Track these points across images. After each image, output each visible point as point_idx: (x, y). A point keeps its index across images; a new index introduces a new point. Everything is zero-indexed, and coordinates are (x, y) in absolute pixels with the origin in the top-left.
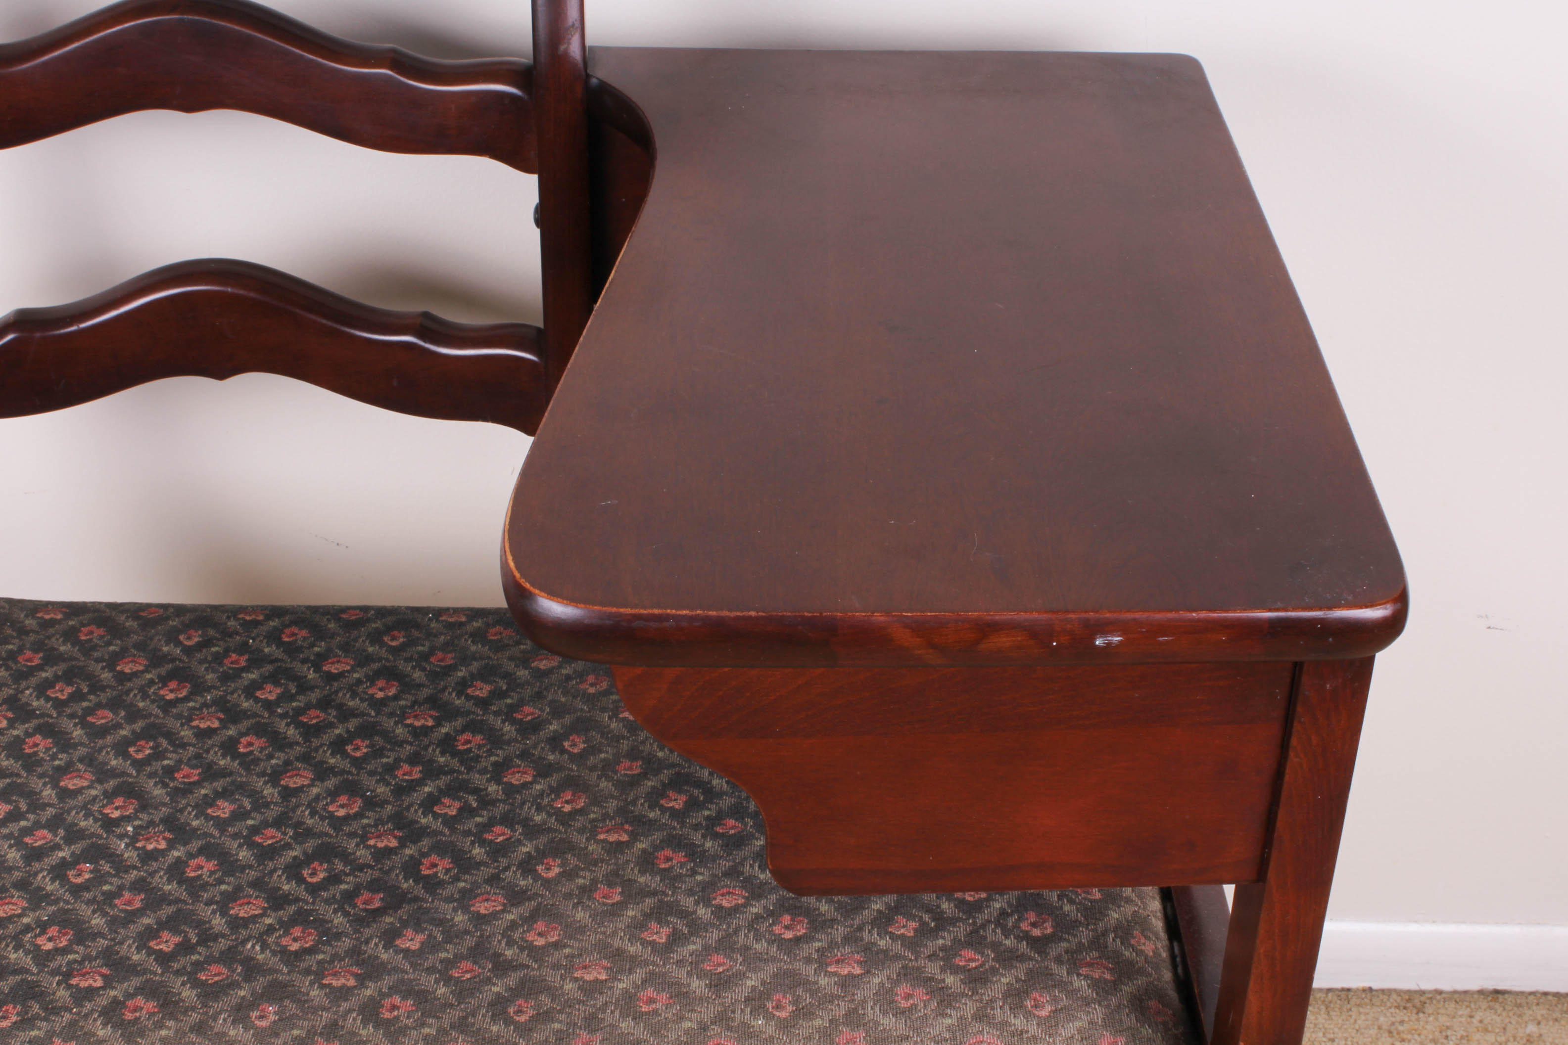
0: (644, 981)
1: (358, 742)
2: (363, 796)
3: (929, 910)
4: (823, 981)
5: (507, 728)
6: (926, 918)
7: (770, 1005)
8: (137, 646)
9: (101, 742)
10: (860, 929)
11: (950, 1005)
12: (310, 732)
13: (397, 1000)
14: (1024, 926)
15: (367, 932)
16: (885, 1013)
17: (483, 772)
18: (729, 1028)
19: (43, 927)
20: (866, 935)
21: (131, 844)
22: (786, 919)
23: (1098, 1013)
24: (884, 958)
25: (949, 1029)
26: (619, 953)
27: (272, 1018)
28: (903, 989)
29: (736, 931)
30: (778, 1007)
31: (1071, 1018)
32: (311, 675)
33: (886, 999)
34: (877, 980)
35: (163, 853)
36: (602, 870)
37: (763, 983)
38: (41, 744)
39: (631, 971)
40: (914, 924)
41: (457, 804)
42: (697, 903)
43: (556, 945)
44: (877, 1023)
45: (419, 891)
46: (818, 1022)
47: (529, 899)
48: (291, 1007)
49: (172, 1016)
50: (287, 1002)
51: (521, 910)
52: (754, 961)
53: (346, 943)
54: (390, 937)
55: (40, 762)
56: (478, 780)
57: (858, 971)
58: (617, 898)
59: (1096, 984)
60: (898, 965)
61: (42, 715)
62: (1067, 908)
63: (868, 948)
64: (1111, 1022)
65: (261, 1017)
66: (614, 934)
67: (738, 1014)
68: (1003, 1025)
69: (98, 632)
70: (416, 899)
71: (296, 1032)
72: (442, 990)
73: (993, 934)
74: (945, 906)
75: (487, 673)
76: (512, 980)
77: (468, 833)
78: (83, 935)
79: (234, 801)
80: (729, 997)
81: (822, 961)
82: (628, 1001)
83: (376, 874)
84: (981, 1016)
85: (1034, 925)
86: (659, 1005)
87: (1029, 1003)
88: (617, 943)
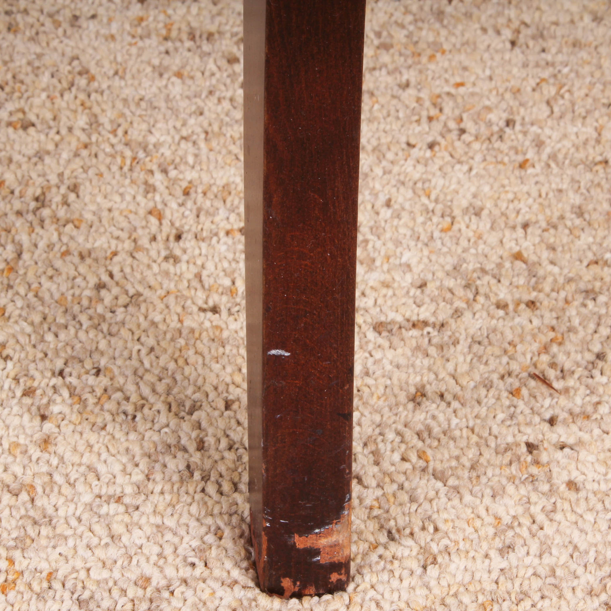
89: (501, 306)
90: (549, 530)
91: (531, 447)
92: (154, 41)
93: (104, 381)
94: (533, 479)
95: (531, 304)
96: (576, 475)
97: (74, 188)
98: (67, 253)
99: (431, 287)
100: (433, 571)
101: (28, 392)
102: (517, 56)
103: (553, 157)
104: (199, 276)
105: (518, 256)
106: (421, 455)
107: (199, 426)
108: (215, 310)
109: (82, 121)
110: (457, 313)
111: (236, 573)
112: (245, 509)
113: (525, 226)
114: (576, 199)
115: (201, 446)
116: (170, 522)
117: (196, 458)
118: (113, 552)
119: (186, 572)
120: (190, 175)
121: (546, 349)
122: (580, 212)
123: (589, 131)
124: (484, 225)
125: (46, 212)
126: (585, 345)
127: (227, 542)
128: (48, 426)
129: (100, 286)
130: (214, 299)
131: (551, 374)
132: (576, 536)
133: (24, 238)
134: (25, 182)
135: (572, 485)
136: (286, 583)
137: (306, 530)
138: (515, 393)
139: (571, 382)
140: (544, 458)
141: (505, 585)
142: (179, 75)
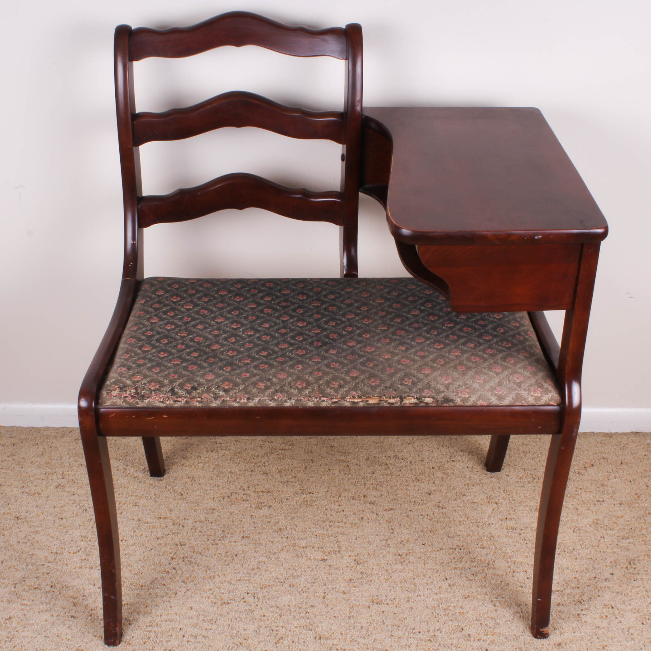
0: (402, 357)
1: (299, 309)
2: (306, 322)
3: (476, 341)
4: (451, 356)
5: (342, 305)
6: (476, 343)
7: (438, 362)
8: (223, 288)
9: (222, 311)
10: (458, 345)
11: (486, 361)
12: (284, 308)
13: (334, 363)
14: (503, 345)
15: (320, 350)
16: (469, 362)
17: (339, 315)
18: (428, 366)
19: (228, 351)
20: (460, 347)
21: (243, 332)
22: (437, 344)
23: (527, 362)
24: (466, 351)
25: (487, 365)
26: (392, 352)
27: (301, 368)
28: (473, 358)
29: (424, 347)
30: (440, 362)
31: (520, 364)
32: (279, 294)
33: (469, 360)
34: (465, 356)
35: (254, 335)
36: (382, 335)
37: (435, 357)
38: (206, 312)
39: (397, 356)
40: (473, 344)
41: (334, 323)
42: (411, 341)
43: (374, 351)
44: (468, 365)
45: (331, 341)
46: (451, 365)
47: (363, 342)
48: (306, 366)
49: (273, 368)
50: (304, 365)
51: (361, 344)
52: (431, 353)
53: (315, 353)
54: (327, 351)
55: (207, 316)
56: (338, 317)
57: (460, 354)
58: (388, 341)
59: (525, 357)
60: (471, 353)
61: (201, 305)
62: (514, 341)
63: (462, 349)
64: (530, 364)
65: (298, 368)
66: (390, 349)
67: (429, 363)
68: (501, 365)
69: (209, 285)
70: (330, 343)
71: (309, 370)
72: (345, 361)
73: (494, 346)
74: (481, 341)
75: (332, 293)
76: (365, 359)
77: (340, 329)
78: (239, 352)
79: (268, 324)
80: (426, 360)
81: (450, 352)
82: (399, 362)
83: (317, 338)
84: (495, 363)
85: (506, 344)
86: (407, 362)
87: (508, 360)
88: (391, 350)
89: (573, 588)
90: (581, 629)
91: (578, 615)
92: (505, 530)
93: (504, 600)
94: (579, 620)
95: (578, 588)
96: (586, 620)
97: (494, 562)
98: (494, 575)
99: (560, 584)
100: (562, 636)
101: (492, 601)
102: (575, 534)
103: (582, 557)
104: (518, 580)
105: (576, 578)
106: (559, 615)
107: (521, 608)
108: (522, 587)
109: (494, 547)
110: (565, 589)
111: (530, 634)
112: (530, 624)
113: (577, 572)
114: (586, 566)
115: (522, 612)
116: (518, 625)
117: (521, 614)
118: (510, 630)
119: (522, 634)
120: (515, 559)
121: (581, 596)
122: (587, 569)
123: (588, 552)
124: (569, 571)
125: (490, 566)
126: (588, 596)
127: (528, 630)
128: (496, 608)
129: (501, 581)
130: (522, 585)
131: (582, 601)
132: (586, 630)
133: (487, 572)
134: (485, 560)
135: (585, 622)
136: (538, 636)
137: (542, 628)
138: (575, 604)
139: (585, 603)
140: (580, 617)
141: (574, 638)
142: (510, 537)
